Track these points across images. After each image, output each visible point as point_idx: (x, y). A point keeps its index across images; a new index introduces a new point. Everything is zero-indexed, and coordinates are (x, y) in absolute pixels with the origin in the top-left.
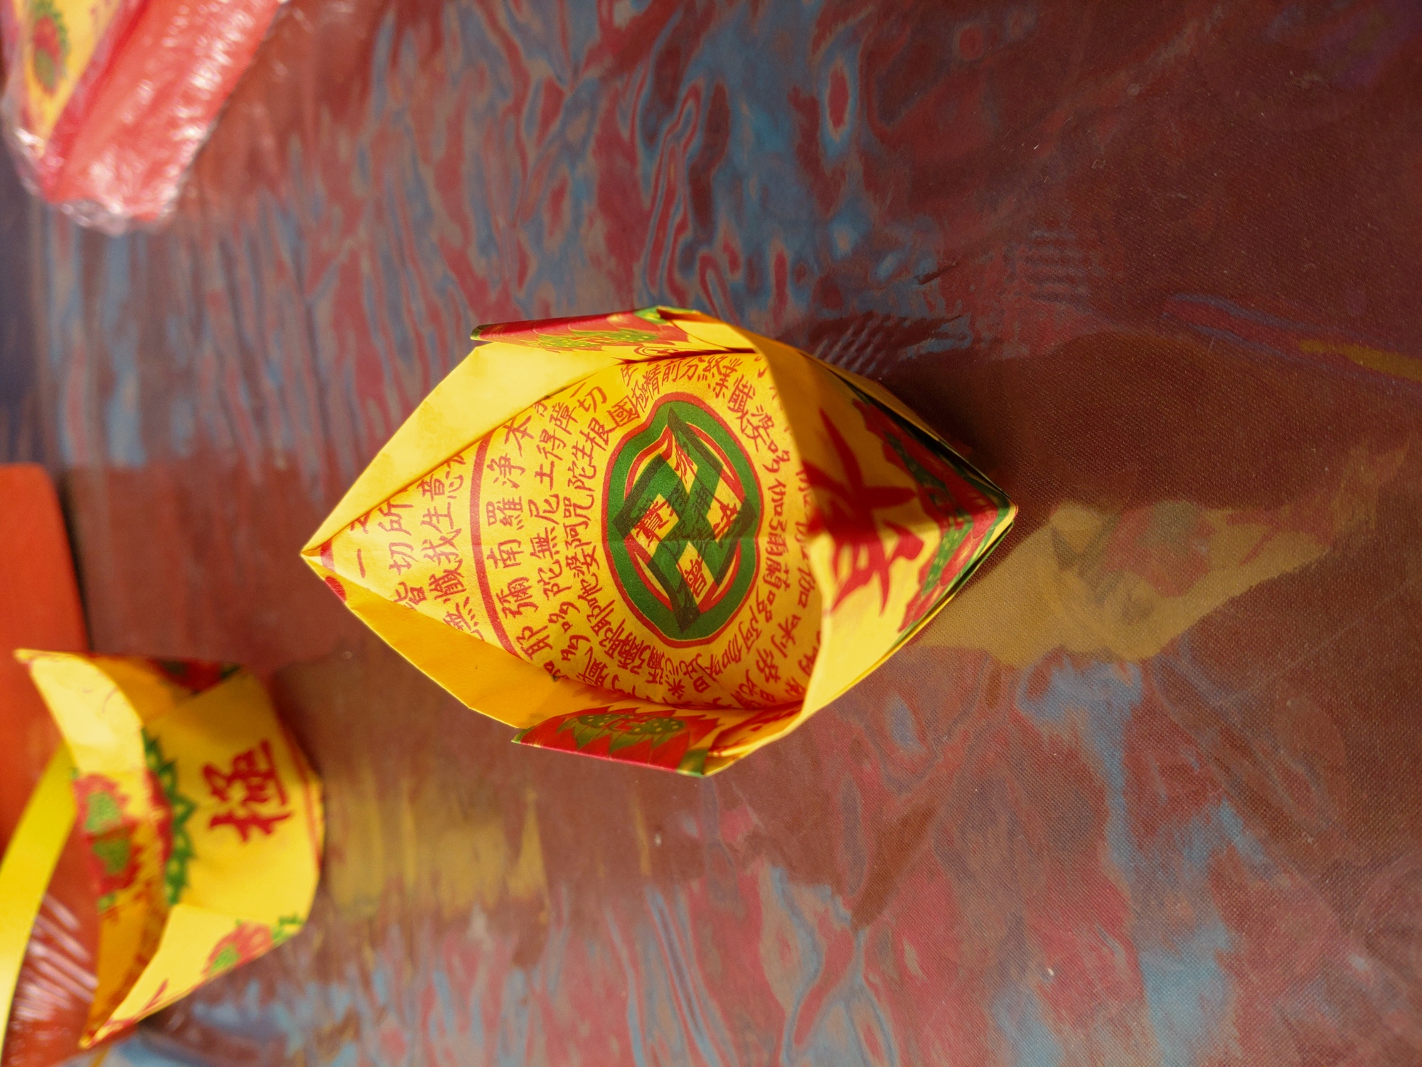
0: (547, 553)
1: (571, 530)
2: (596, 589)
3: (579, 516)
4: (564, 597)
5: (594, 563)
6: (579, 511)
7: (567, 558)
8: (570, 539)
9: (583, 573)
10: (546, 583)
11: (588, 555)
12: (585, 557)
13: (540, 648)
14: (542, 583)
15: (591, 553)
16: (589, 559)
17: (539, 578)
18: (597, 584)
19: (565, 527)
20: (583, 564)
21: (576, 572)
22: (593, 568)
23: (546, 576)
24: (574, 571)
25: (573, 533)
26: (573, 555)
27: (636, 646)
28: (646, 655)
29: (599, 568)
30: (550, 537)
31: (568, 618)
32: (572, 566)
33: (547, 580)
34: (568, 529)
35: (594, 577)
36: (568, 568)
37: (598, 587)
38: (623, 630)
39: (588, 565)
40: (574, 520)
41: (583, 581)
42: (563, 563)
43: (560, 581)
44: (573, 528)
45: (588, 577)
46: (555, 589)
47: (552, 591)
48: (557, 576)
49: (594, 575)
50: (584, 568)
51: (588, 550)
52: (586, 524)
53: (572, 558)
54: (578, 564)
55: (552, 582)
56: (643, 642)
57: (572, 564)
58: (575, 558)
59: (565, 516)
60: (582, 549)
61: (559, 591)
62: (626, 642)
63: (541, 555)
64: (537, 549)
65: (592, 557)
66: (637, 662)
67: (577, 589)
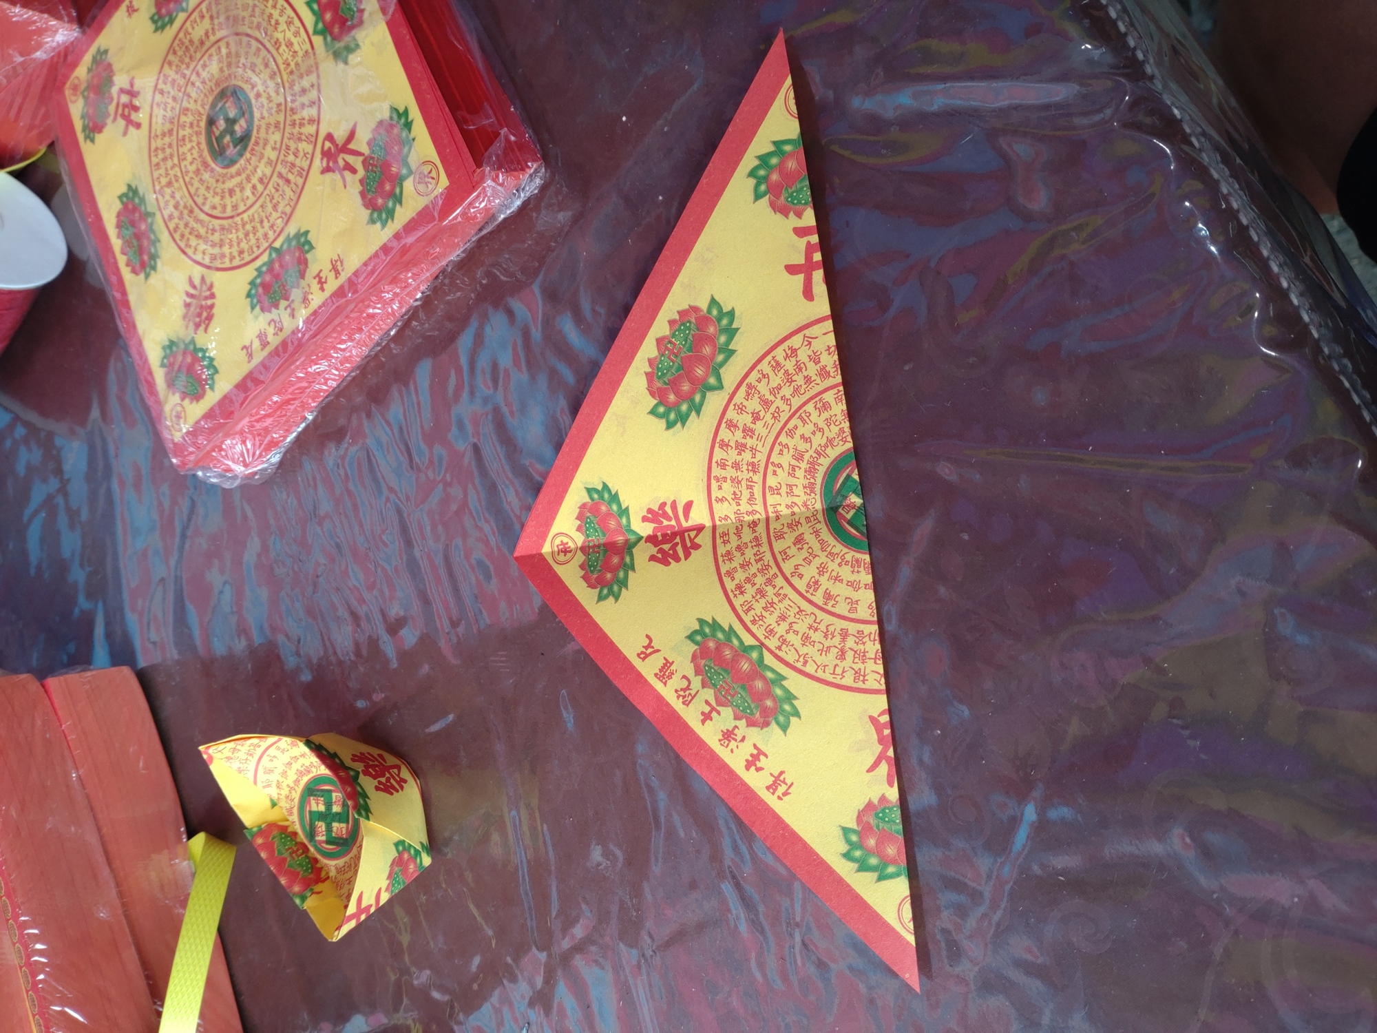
2: (832, 446)
4: (826, 428)
22: (841, 443)
23: (833, 418)
28: (812, 481)
31: (817, 433)
39: (842, 440)
42: (841, 426)
43: (832, 427)
45: (837, 440)
50: (840, 438)
58: (844, 432)
61: (828, 426)
62: (815, 469)
66: (809, 477)
67: (831, 436)
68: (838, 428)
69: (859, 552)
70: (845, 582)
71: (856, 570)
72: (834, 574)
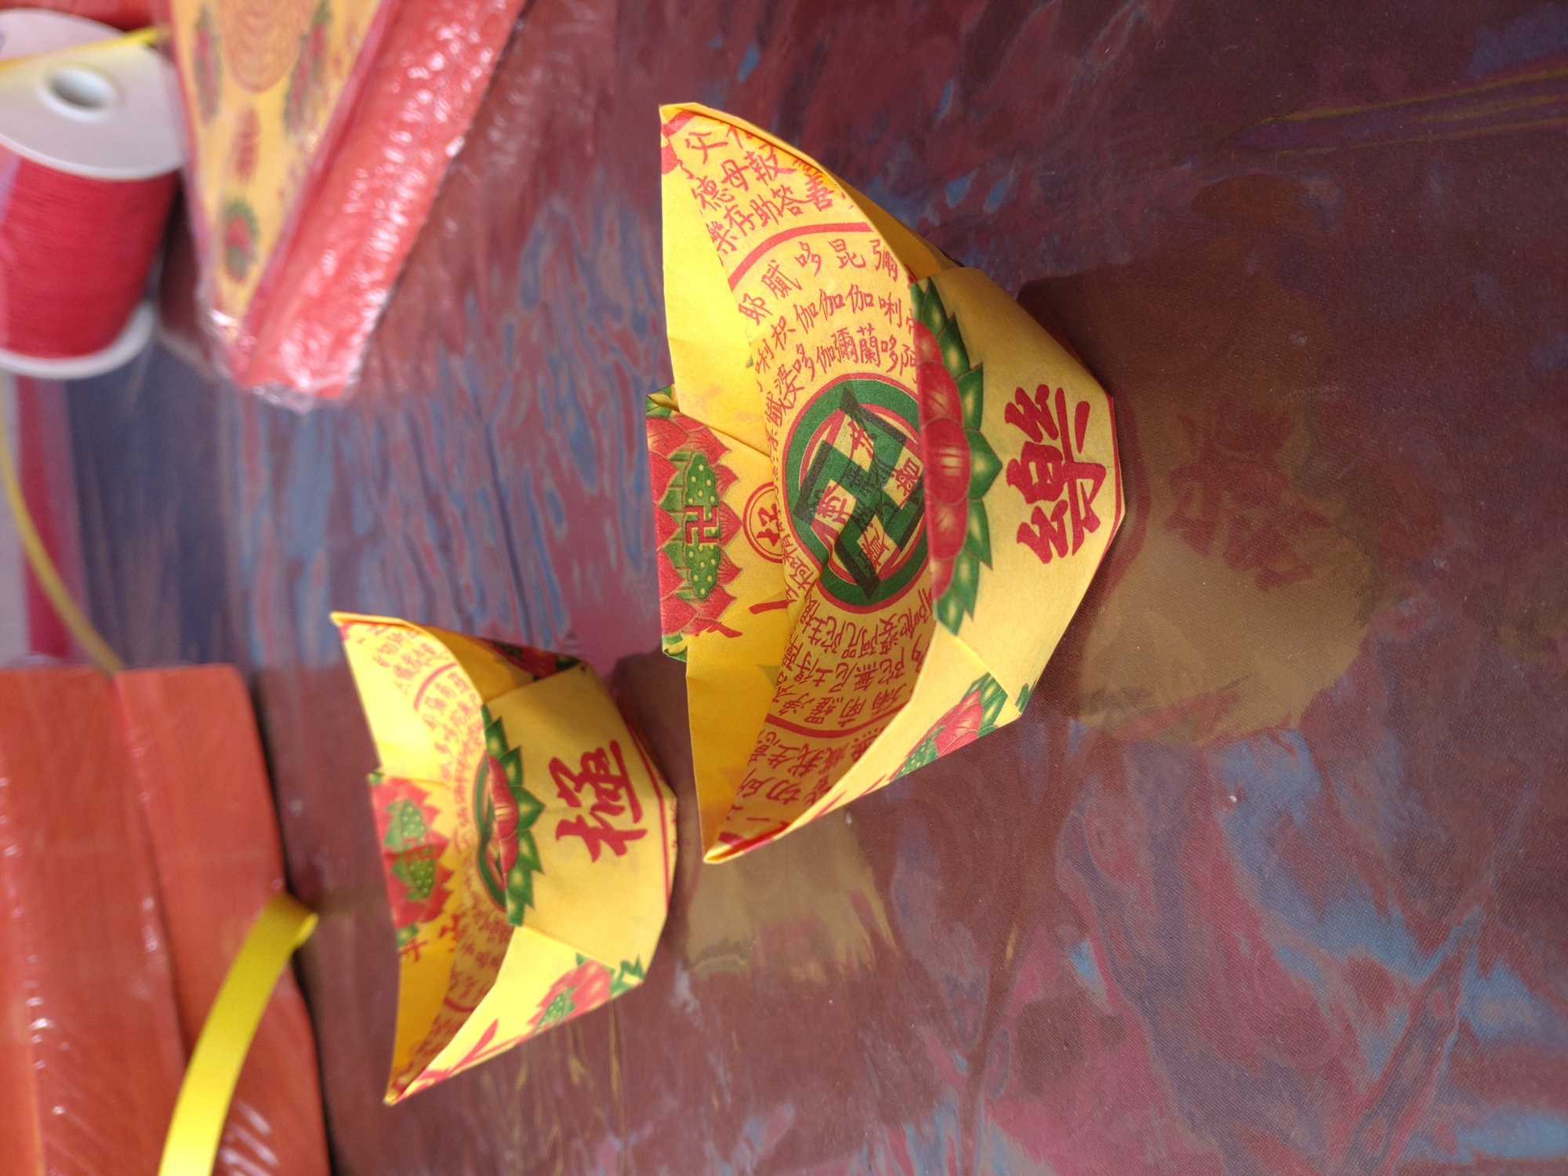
0: (872, 675)
1: (865, 650)
3: (857, 640)
5: (891, 621)
6: (854, 642)
7: (881, 653)
8: (869, 651)
9: (896, 633)
10: (891, 677)
11: (885, 629)
12: (886, 632)
14: (890, 680)
15: (883, 625)
16: (888, 627)
17: (885, 683)
18: (906, 615)
19: (861, 656)
20: (889, 634)
21: (894, 642)
24: (893, 645)
26: (881, 645)
29: (896, 614)
30: (862, 672)
32: (889, 647)
33: (890, 675)
34: (863, 653)
35: (901, 620)
36: (889, 652)
37: (908, 614)
39: (892, 628)
40: (858, 648)
41: (901, 634)
42: (885, 657)
44: (863, 648)
45: (899, 629)
46: (899, 666)
48: (890, 665)
49: (899, 620)
50: (893, 632)
51: (882, 626)
52: (866, 631)
53: (883, 648)
54: (888, 640)
55: (893, 669)
57: (887, 646)
59: (854, 656)
60: (880, 635)
61: (902, 662)
63: (870, 681)
64: (864, 685)
65: (887, 623)
68: (890, 655)
69: (870, 375)
70: (876, 302)
71: (866, 332)
72: (895, 317)
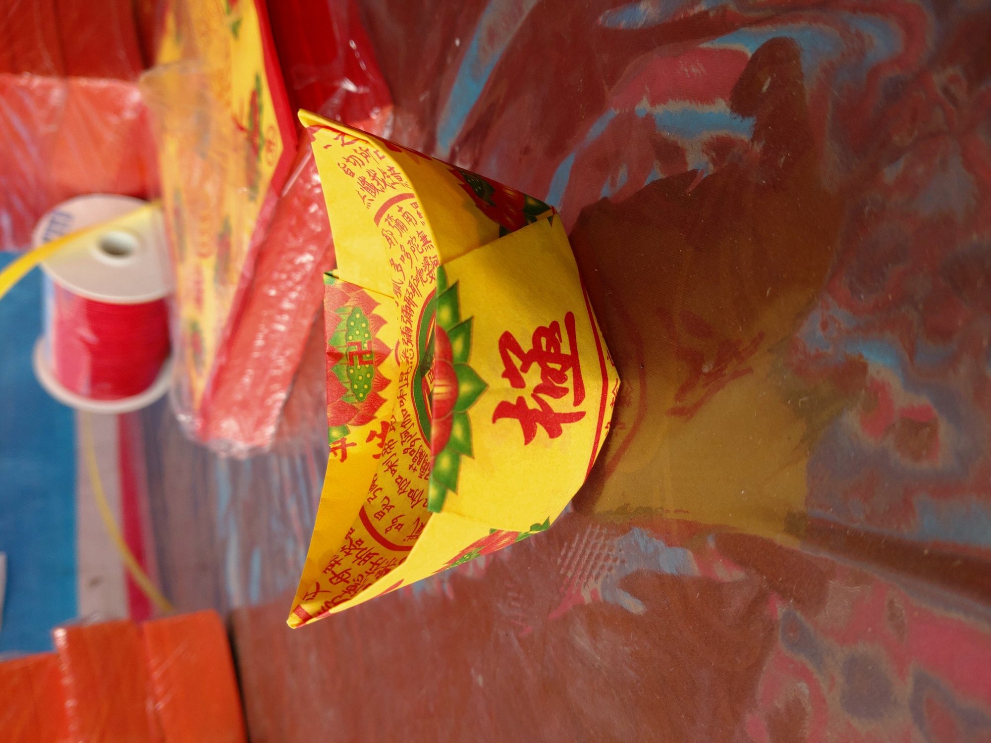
13: (388, 240)
25: (435, 262)
27: (410, 317)
28: (408, 325)
38: (414, 306)
47: (412, 246)
56: (412, 321)
